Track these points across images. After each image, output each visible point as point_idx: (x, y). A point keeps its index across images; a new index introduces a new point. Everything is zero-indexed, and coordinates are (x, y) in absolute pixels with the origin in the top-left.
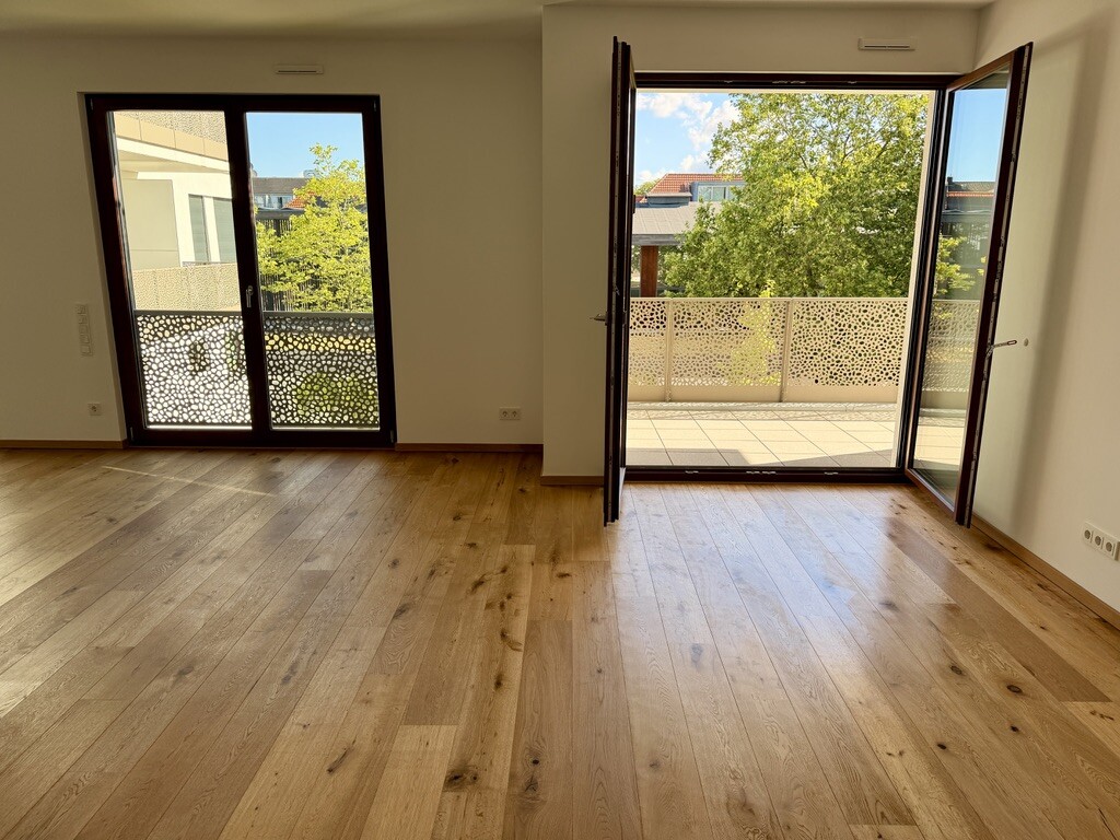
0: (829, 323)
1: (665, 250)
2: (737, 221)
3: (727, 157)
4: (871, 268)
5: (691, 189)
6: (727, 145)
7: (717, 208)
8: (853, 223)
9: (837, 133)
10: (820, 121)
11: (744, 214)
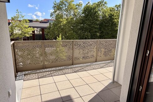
0: (82, 45)
1: (45, 29)
2: (55, 25)
3: (53, 16)
4: (73, 32)
5: (48, 21)
6: (52, 15)
7: (52, 23)
8: (70, 26)
9: (67, 14)
10: (65, 12)
11: (56, 24)
